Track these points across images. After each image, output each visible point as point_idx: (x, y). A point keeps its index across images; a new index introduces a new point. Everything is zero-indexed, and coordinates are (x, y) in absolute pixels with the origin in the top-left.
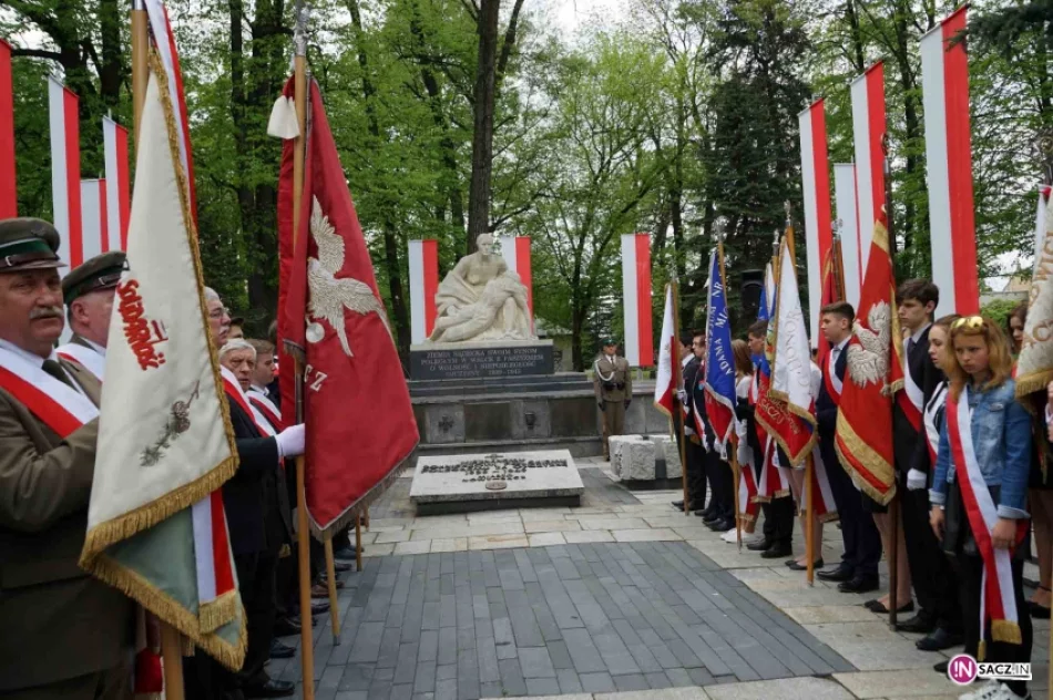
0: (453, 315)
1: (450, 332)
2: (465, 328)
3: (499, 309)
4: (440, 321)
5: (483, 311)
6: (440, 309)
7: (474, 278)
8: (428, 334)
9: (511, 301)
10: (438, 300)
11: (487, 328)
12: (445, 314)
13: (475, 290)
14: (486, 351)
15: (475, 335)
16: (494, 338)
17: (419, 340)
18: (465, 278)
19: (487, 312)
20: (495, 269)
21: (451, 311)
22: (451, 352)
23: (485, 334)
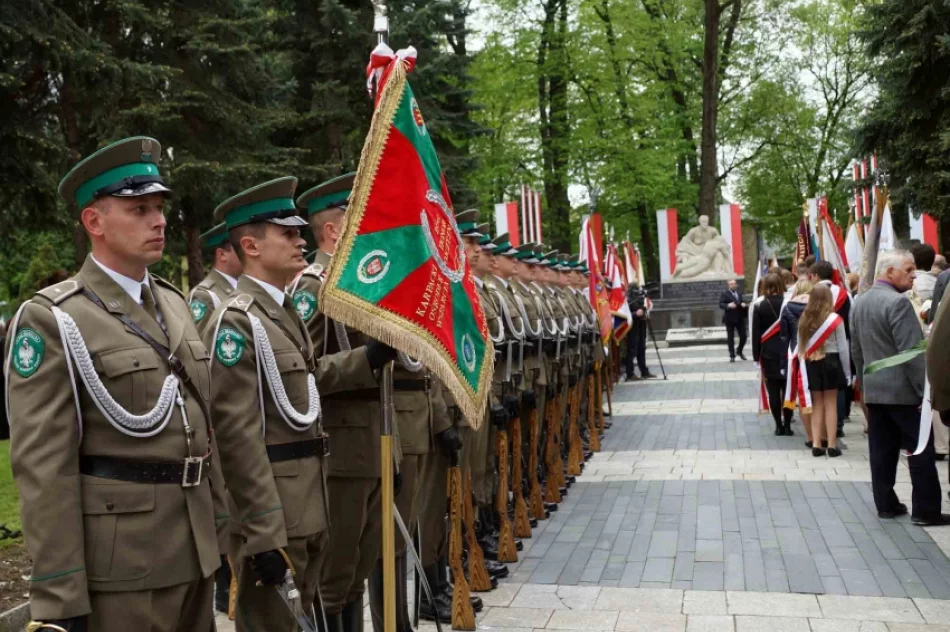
0: (686, 262)
1: (684, 273)
2: (692, 270)
3: (712, 259)
4: (679, 266)
5: (703, 260)
6: (679, 259)
7: (698, 241)
8: (672, 272)
9: (719, 254)
10: (677, 254)
11: (706, 269)
12: (681, 262)
13: (698, 248)
14: (705, 283)
15: (700, 273)
16: (711, 275)
17: (666, 276)
18: (693, 241)
19: (706, 261)
20: (710, 236)
21: (685, 260)
22: (685, 284)
23: (705, 273)
